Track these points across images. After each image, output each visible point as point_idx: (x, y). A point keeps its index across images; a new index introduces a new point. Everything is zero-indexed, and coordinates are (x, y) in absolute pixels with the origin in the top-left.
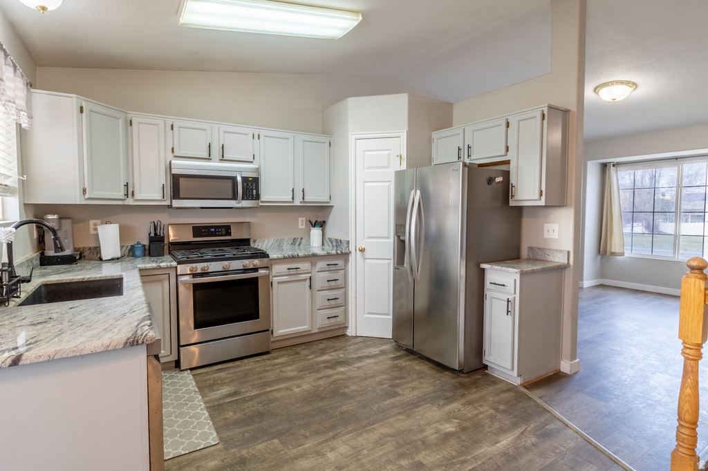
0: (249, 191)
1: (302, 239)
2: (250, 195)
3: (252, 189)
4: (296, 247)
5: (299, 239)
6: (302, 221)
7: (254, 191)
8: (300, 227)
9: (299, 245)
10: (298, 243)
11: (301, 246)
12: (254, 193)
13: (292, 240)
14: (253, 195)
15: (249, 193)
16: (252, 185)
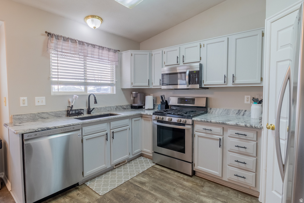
0: (194, 79)
1: (245, 111)
2: (194, 81)
3: (195, 78)
4: (240, 116)
5: (243, 111)
6: (248, 98)
7: (197, 79)
8: (246, 102)
9: (243, 115)
10: (242, 113)
11: (245, 116)
12: (197, 80)
13: (237, 112)
14: (196, 81)
15: (194, 80)
16: (195, 75)
